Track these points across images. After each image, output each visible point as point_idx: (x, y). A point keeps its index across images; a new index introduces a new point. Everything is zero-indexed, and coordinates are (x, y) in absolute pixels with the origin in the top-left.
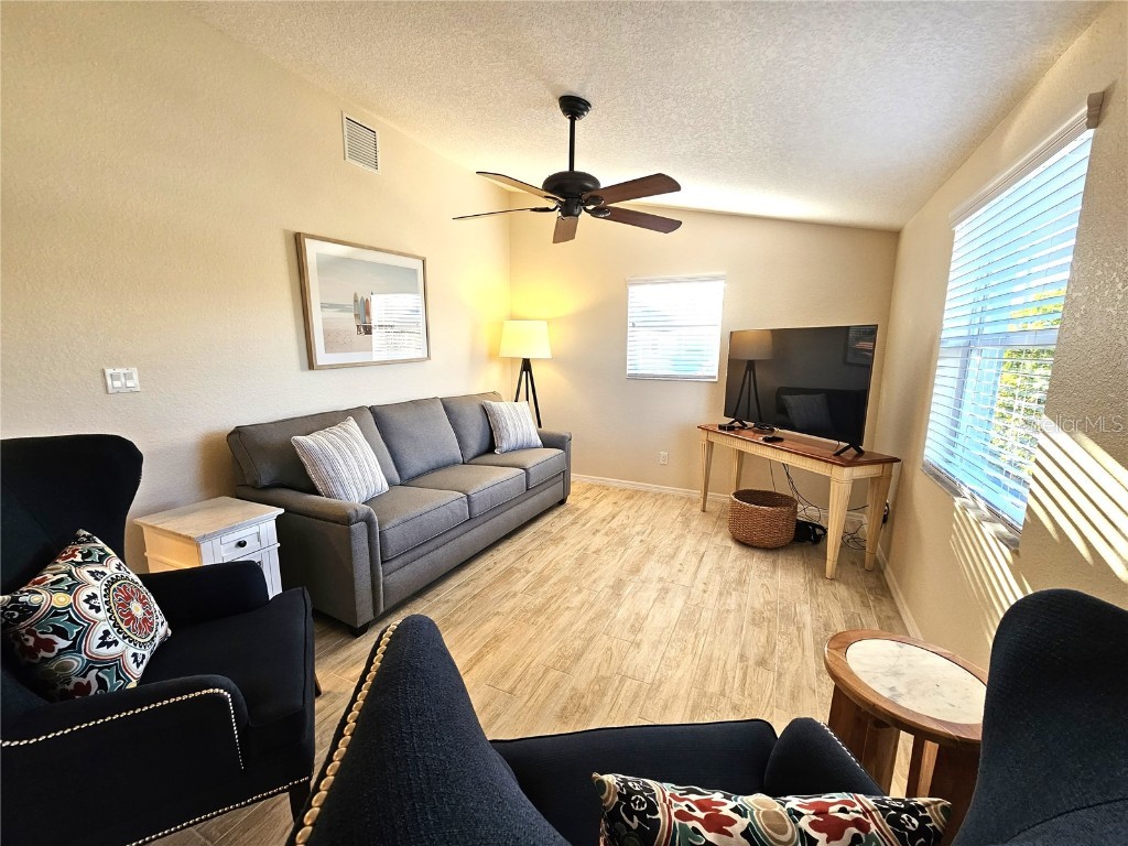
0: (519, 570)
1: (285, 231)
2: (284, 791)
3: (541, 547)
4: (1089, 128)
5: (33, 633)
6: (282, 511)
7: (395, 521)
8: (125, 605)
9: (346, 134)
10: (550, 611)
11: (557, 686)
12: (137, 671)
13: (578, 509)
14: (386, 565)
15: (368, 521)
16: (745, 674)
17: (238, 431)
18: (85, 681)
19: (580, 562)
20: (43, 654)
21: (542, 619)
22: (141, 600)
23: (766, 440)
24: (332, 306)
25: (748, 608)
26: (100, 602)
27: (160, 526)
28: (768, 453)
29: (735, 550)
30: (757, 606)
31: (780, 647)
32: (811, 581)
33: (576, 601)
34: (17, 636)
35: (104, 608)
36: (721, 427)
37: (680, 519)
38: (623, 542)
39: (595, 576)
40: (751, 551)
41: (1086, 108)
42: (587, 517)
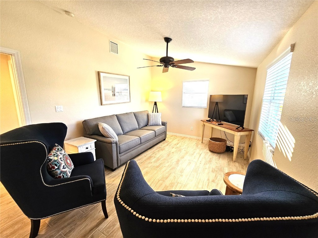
0: (153, 157)
1: (96, 71)
2: (100, 202)
3: (159, 151)
4: (291, 52)
5: (51, 165)
6: (96, 140)
7: (123, 144)
8: (66, 160)
9: (110, 45)
10: (160, 167)
11: (161, 184)
12: (69, 175)
13: (168, 142)
14: (120, 154)
15: (116, 143)
16: (208, 184)
17: (85, 121)
18: (60, 176)
19: (169, 155)
20: (53, 169)
21: (158, 169)
22: (69, 160)
23: (219, 124)
24: (107, 89)
25: (211, 168)
26: (62, 159)
27: (69, 143)
28: (219, 128)
29: (210, 153)
30: (214, 167)
31: (218, 177)
32: (229, 162)
33: (167, 165)
34: (48, 165)
35: (63, 161)
36: (207, 121)
37: (195, 145)
38: (180, 150)
39: (172, 159)
40: (214, 153)
41: (290, 47)
42: (171, 144)
